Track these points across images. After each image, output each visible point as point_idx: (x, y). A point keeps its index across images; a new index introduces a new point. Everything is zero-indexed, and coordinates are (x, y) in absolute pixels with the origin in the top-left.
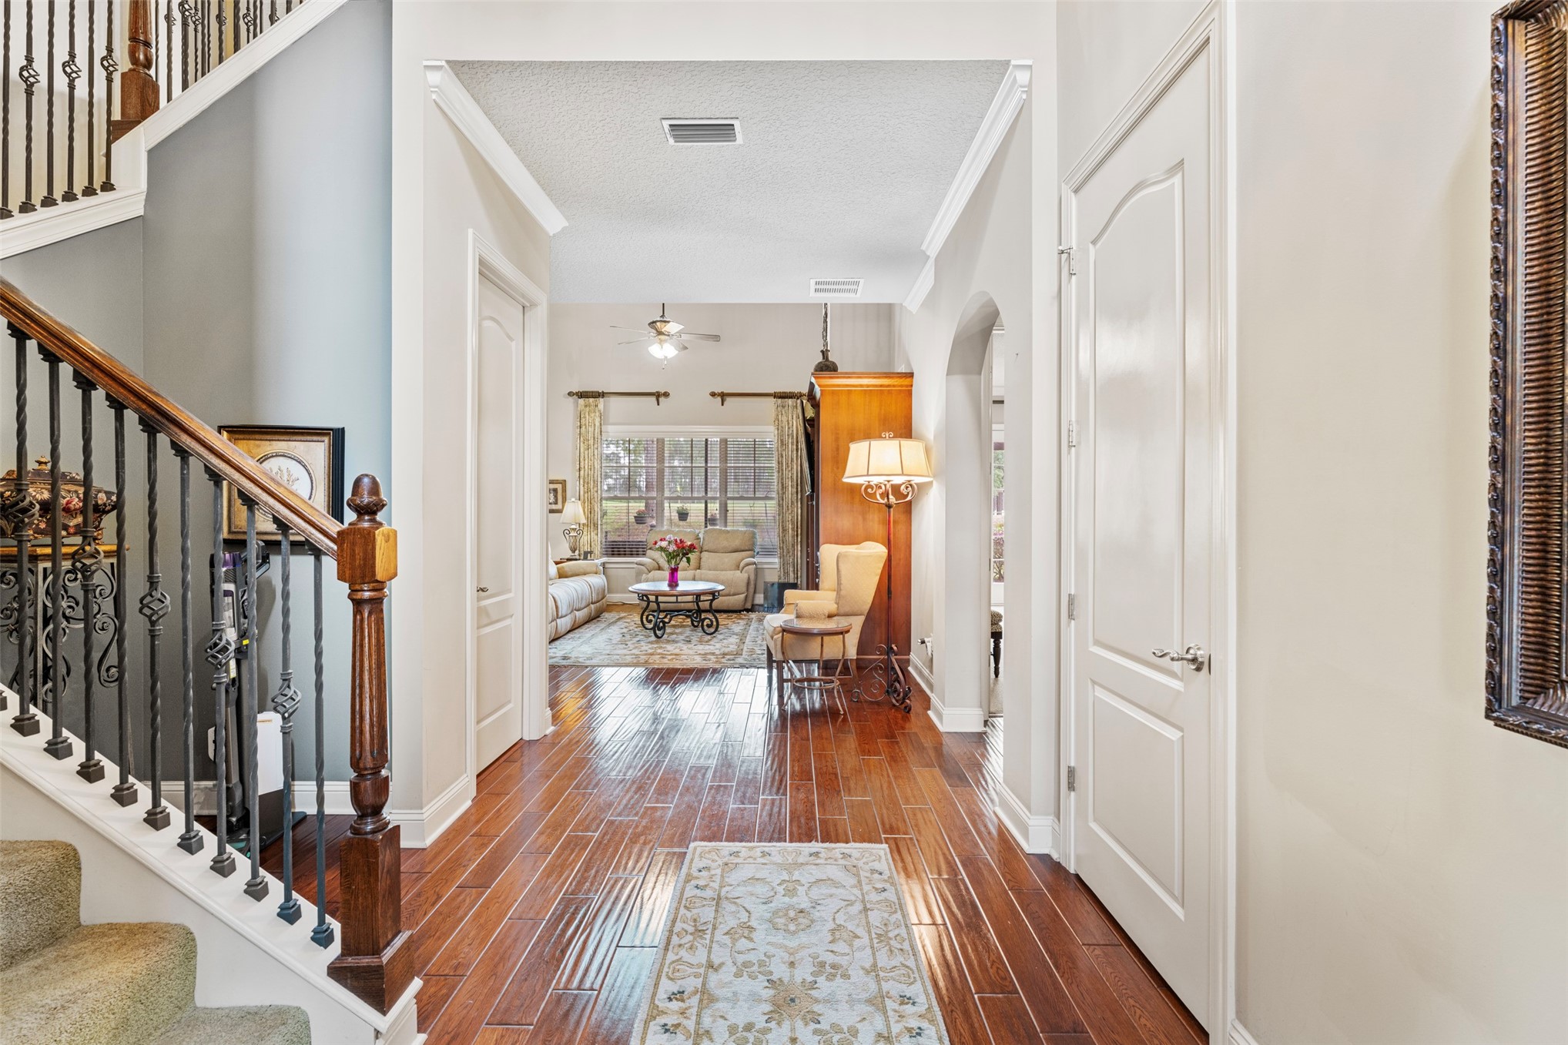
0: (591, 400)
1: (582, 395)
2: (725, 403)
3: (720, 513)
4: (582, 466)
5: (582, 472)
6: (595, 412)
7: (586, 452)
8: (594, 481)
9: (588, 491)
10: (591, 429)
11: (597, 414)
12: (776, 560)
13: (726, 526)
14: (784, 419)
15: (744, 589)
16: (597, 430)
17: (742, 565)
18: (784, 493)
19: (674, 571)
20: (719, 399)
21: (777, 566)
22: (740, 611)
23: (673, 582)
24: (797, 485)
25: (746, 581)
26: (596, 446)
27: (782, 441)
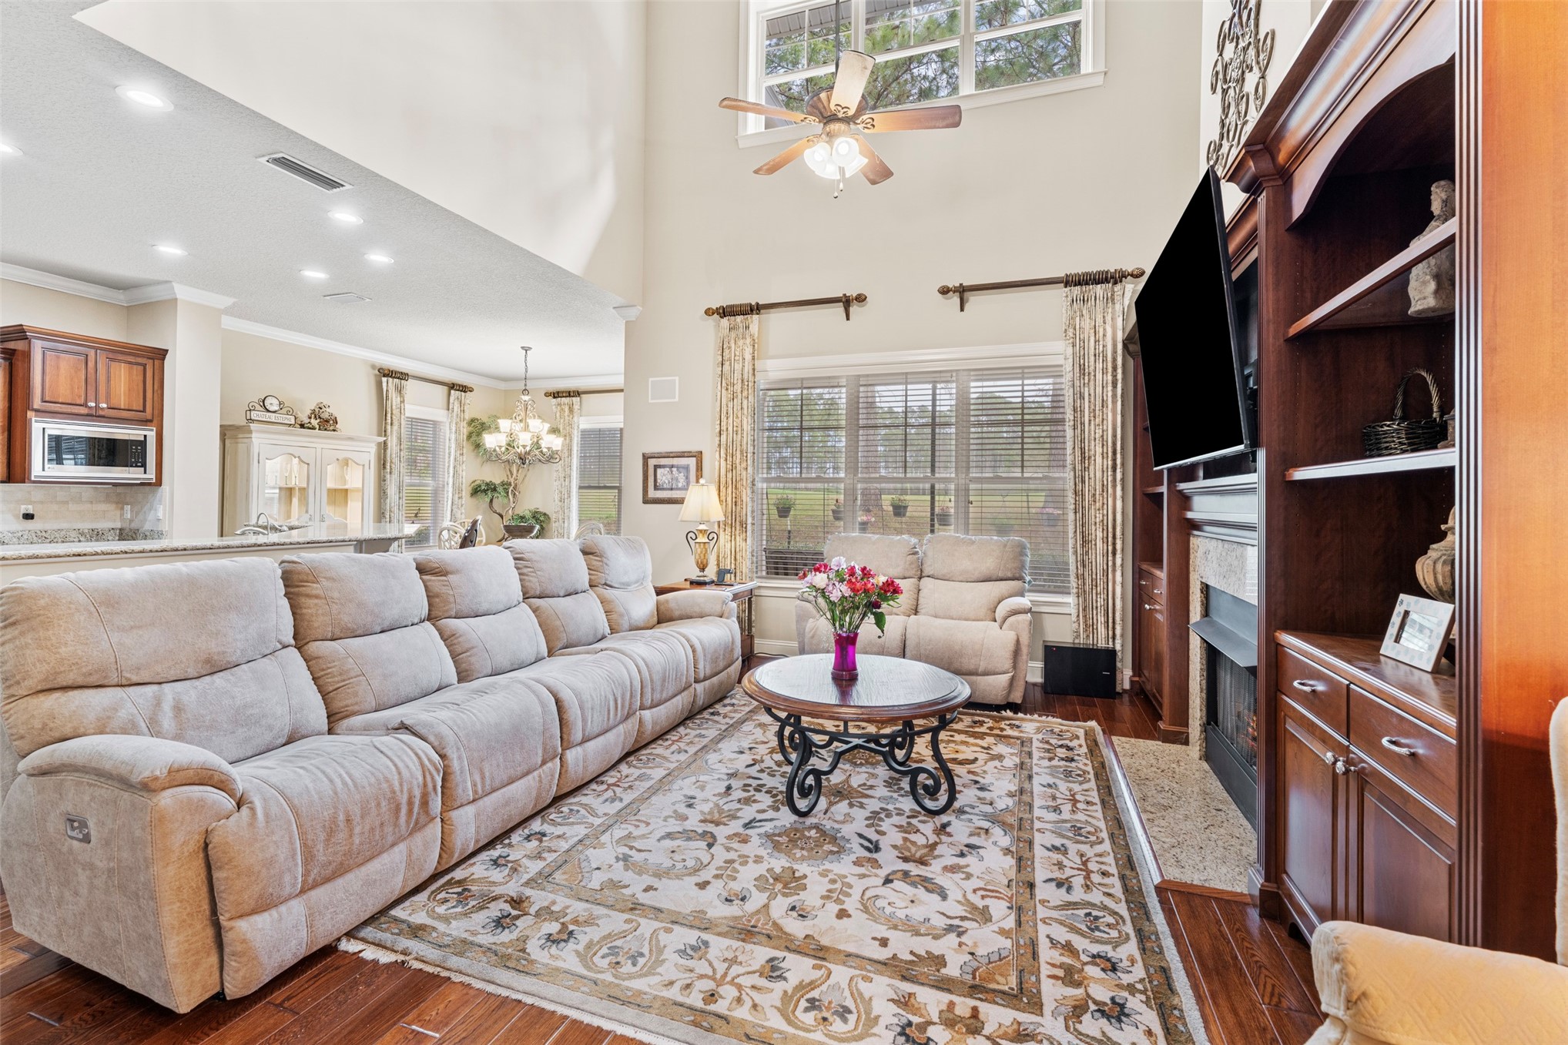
0: (739, 318)
1: (725, 312)
2: (967, 307)
3: (956, 507)
4: (724, 428)
5: (724, 437)
6: (744, 338)
7: (730, 405)
8: (741, 451)
9: (733, 468)
10: (738, 367)
11: (748, 340)
12: (1071, 599)
13: (967, 532)
14: (1087, 324)
15: (1007, 664)
16: (748, 368)
17: (1001, 611)
18: (1085, 469)
19: (846, 645)
20: (955, 299)
21: (1074, 612)
22: (999, 708)
23: (845, 676)
24: (1114, 453)
25: (1011, 647)
26: (745, 393)
27: (1082, 368)
